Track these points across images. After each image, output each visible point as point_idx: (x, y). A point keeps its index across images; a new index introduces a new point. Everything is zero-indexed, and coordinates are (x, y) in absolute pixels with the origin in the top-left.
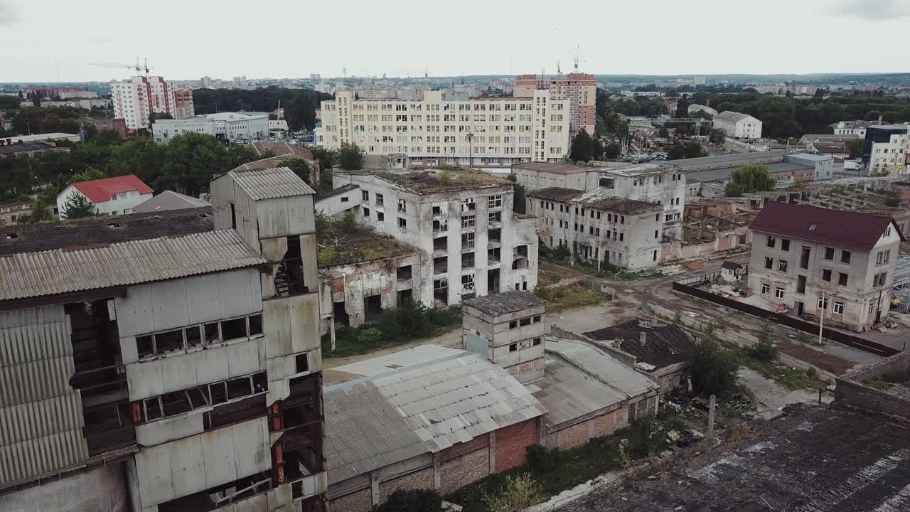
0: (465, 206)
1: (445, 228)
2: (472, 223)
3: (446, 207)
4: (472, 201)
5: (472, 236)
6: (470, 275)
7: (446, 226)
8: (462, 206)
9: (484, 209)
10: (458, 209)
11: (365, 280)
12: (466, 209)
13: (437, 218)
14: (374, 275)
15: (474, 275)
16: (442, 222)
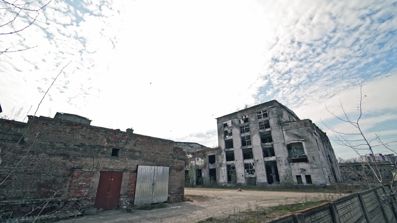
0: (241, 120)
1: (231, 134)
2: (248, 130)
3: (231, 123)
4: (245, 117)
5: (249, 137)
6: (250, 164)
7: (231, 132)
8: (240, 121)
9: (254, 120)
10: (237, 123)
11: (196, 161)
12: (242, 122)
13: (226, 129)
14: (199, 159)
15: (253, 164)
16: (229, 131)
